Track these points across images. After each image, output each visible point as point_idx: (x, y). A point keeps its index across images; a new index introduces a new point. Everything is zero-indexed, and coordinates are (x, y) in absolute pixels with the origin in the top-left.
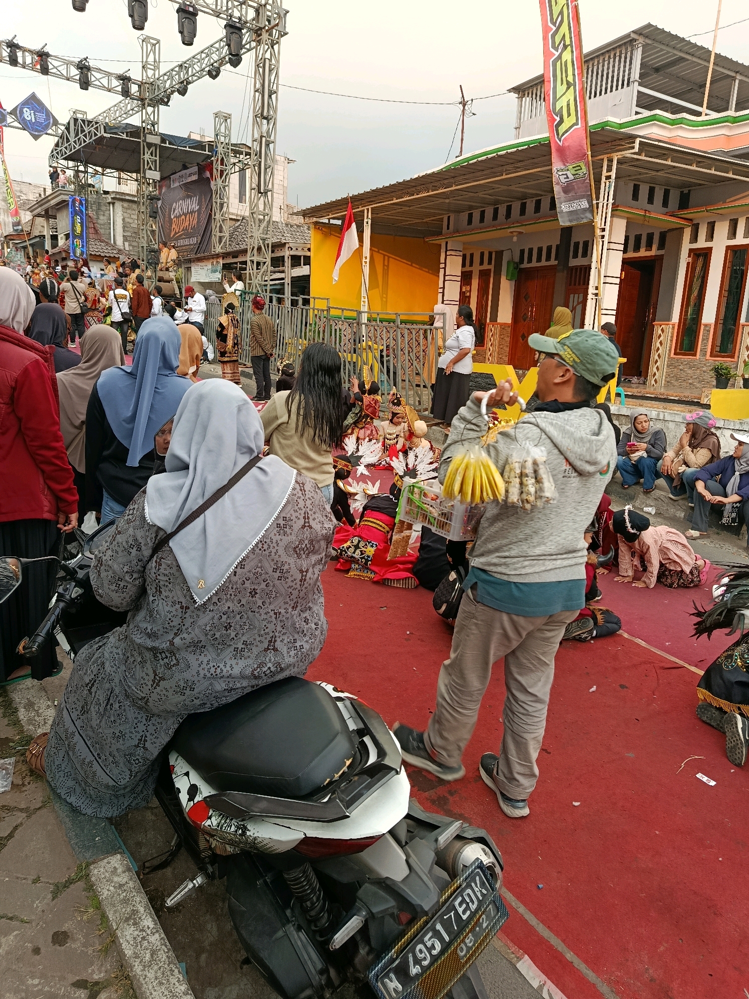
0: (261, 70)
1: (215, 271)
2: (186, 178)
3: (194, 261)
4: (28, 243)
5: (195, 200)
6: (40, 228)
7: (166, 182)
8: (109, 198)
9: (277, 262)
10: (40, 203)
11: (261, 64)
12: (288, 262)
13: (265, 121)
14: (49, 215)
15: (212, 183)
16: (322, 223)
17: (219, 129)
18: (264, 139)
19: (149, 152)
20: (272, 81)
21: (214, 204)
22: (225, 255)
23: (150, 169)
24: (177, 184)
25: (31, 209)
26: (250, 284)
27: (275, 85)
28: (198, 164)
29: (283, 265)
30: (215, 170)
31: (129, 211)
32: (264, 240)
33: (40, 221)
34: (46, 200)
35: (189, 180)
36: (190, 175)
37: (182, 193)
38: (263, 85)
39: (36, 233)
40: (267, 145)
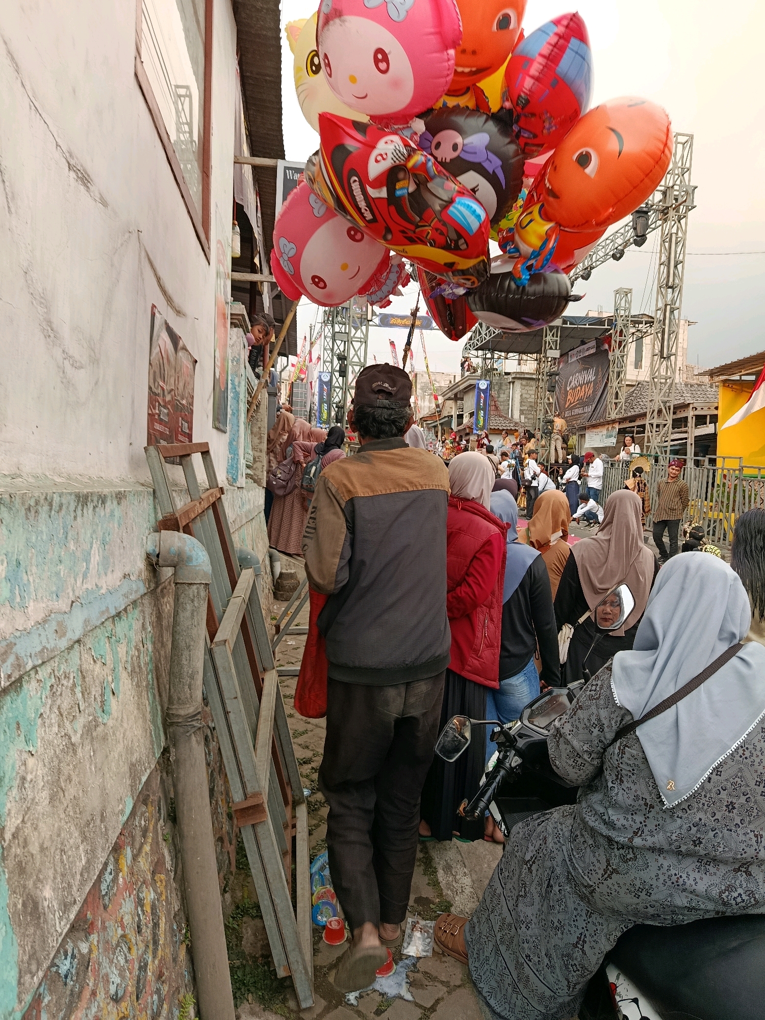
0: (667, 245)
1: (611, 436)
2: (583, 353)
3: (589, 428)
4: (438, 422)
5: (592, 372)
6: (449, 409)
7: (565, 358)
8: (510, 378)
9: (679, 423)
10: (451, 389)
11: (667, 239)
12: (691, 422)
13: (670, 290)
14: (457, 398)
15: (610, 354)
16: (733, 380)
17: (620, 303)
18: (668, 307)
19: (551, 335)
20: (678, 252)
21: (611, 373)
22: (622, 421)
23: (551, 348)
24: (575, 359)
25: (443, 395)
26: (648, 447)
27: (681, 255)
28: (596, 339)
29: (686, 426)
30: (613, 342)
31: (526, 388)
32: (665, 403)
33: (451, 403)
34: (457, 385)
35: (587, 354)
36: (588, 349)
37: (579, 367)
38: (669, 259)
39: (445, 413)
40: (672, 312)
